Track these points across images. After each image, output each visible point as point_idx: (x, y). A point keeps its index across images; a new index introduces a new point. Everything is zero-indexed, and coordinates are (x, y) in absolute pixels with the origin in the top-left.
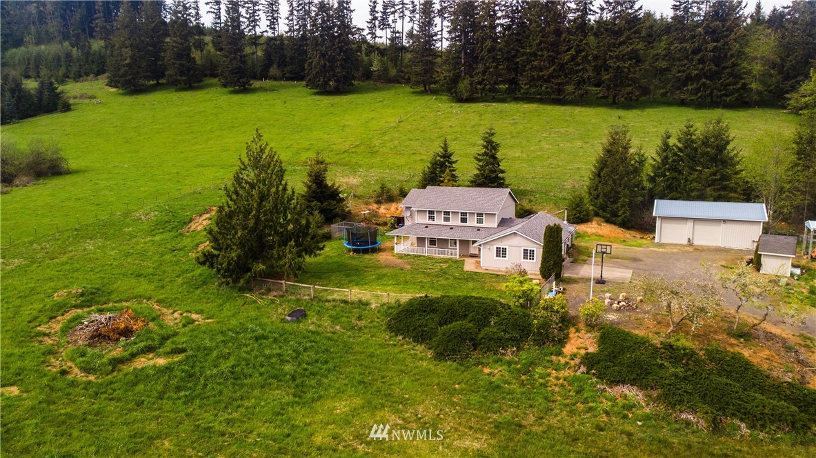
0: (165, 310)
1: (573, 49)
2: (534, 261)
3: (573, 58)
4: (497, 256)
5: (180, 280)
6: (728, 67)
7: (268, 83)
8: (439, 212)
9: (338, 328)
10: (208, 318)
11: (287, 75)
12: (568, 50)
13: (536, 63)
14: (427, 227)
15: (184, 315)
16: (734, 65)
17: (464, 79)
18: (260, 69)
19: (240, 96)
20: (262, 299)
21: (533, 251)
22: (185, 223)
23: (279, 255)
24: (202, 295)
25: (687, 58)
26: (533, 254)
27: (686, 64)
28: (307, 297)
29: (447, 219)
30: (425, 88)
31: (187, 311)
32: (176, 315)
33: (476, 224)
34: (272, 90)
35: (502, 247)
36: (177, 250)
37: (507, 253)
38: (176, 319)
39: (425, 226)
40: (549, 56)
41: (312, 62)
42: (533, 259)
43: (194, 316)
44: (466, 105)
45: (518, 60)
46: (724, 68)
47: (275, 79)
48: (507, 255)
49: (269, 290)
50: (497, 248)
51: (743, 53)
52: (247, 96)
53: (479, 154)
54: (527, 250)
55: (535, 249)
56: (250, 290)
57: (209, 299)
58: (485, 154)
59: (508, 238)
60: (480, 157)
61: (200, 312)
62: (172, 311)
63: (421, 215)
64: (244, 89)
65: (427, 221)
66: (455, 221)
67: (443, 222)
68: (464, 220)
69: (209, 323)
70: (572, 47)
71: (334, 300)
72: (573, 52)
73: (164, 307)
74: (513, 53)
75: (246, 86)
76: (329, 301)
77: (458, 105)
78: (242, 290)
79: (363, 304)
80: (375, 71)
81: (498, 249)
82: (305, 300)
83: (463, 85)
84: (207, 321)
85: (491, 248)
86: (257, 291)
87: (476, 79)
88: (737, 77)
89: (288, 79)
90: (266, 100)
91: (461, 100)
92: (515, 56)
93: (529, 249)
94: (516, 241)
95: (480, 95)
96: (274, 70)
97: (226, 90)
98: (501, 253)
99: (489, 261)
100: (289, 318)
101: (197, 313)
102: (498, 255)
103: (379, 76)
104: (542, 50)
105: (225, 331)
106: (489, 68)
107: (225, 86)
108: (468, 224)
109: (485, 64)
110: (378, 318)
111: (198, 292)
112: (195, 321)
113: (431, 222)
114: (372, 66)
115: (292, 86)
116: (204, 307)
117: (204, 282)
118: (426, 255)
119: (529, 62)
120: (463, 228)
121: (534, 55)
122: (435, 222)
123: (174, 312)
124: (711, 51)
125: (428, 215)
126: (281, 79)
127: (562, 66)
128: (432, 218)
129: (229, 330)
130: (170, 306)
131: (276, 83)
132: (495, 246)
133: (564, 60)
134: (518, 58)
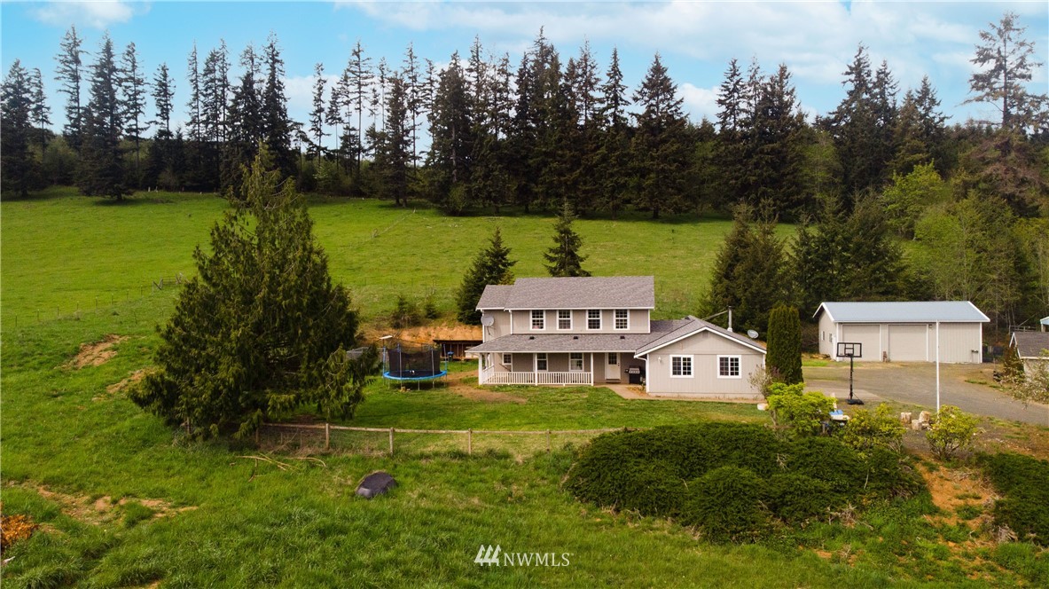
0: (68, 498)
1: (604, 147)
2: (740, 376)
3: (604, 159)
4: (674, 373)
5: (88, 441)
6: (788, 174)
7: (157, 194)
8: (549, 312)
9: (476, 501)
10: (183, 505)
11: (188, 183)
12: (598, 148)
13: (555, 165)
14: (532, 338)
15: (122, 502)
16: (795, 170)
17: (457, 186)
18: (144, 174)
19: (114, 208)
20: (284, 461)
21: (737, 360)
22: (65, 356)
23: (310, 376)
24: (152, 464)
25: (740, 162)
26: (737, 364)
27: (740, 169)
28: (380, 453)
29: (565, 324)
30: (398, 201)
31: (127, 495)
32: (100, 504)
33: (614, 329)
34: (167, 201)
35: (682, 356)
36: (62, 395)
37: (692, 366)
38: (102, 513)
39: (529, 337)
40: (573, 156)
41: (231, 162)
42: (737, 374)
43: (148, 503)
44: (464, 220)
45: (531, 161)
46: (784, 175)
47: (168, 188)
48: (692, 371)
49: (295, 446)
50: (674, 359)
51: (804, 158)
52: (125, 208)
53: (551, 250)
54: (727, 359)
55: (740, 357)
56: (255, 448)
57: (169, 469)
58: (561, 250)
59: (693, 340)
60: (552, 255)
61: (160, 494)
62: (87, 498)
63: (521, 318)
64: (118, 200)
65: (532, 330)
66: (579, 326)
67: (557, 330)
68: (594, 324)
69: (191, 514)
70: (602, 145)
71: (437, 454)
72: (603, 150)
73: (64, 492)
74: (524, 152)
75: (123, 195)
76: (428, 457)
77: (452, 219)
78: (238, 448)
79: (496, 457)
80: (320, 180)
81: (676, 361)
82: (377, 458)
83: (458, 193)
84: (181, 510)
85: (665, 359)
86: (269, 448)
87: (475, 185)
88: (800, 186)
89: (188, 189)
90: (158, 214)
91: (454, 213)
92: (525, 157)
93: (730, 357)
94: (708, 344)
95: (481, 206)
96: (166, 176)
97: (89, 199)
98: (682, 367)
99: (660, 381)
100: (366, 491)
101: (152, 495)
102: (676, 371)
103: (327, 187)
104: (562, 148)
105: (241, 523)
106: (493, 171)
107: (88, 193)
108: (601, 329)
109: (487, 166)
110: (543, 478)
111: (140, 457)
112: (154, 512)
113: (537, 330)
114: (315, 172)
115: (197, 198)
116: (167, 484)
117: (145, 441)
118: (536, 384)
119: (545, 164)
120: (594, 337)
121: (551, 154)
122: (544, 330)
123: (95, 498)
124: (768, 154)
125: (531, 319)
126: (178, 189)
127: (589, 170)
128: (538, 324)
129: (250, 521)
130: (81, 487)
131: (170, 195)
132: (671, 356)
133: (592, 161)
134: (531, 159)
